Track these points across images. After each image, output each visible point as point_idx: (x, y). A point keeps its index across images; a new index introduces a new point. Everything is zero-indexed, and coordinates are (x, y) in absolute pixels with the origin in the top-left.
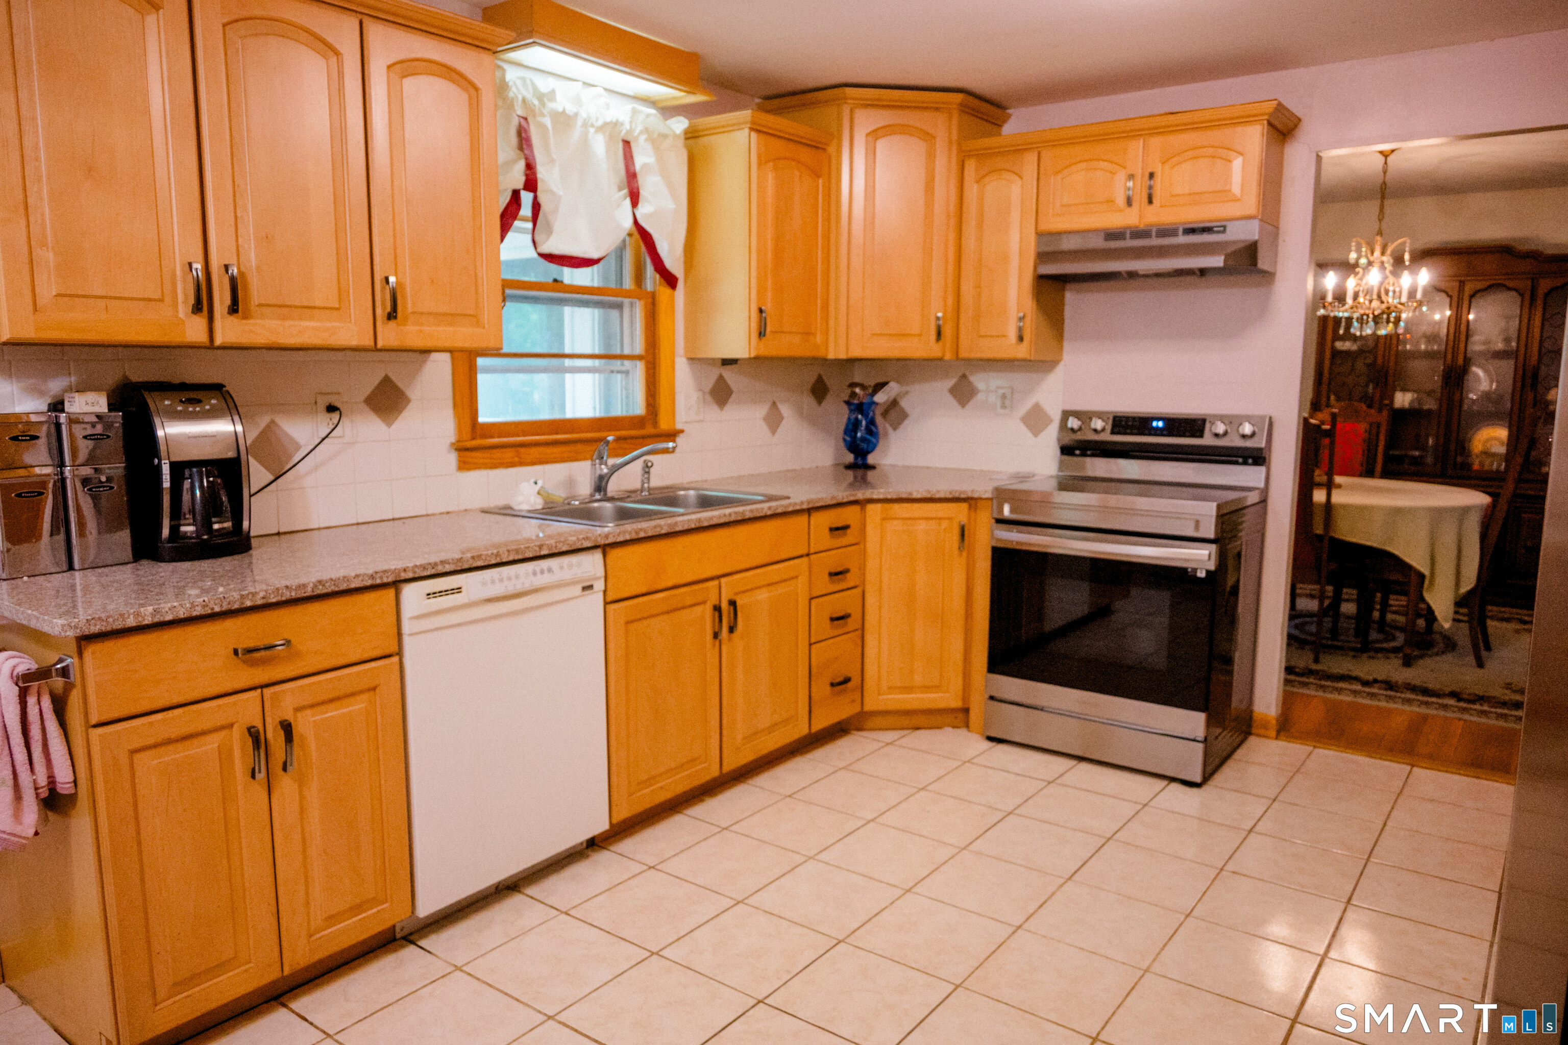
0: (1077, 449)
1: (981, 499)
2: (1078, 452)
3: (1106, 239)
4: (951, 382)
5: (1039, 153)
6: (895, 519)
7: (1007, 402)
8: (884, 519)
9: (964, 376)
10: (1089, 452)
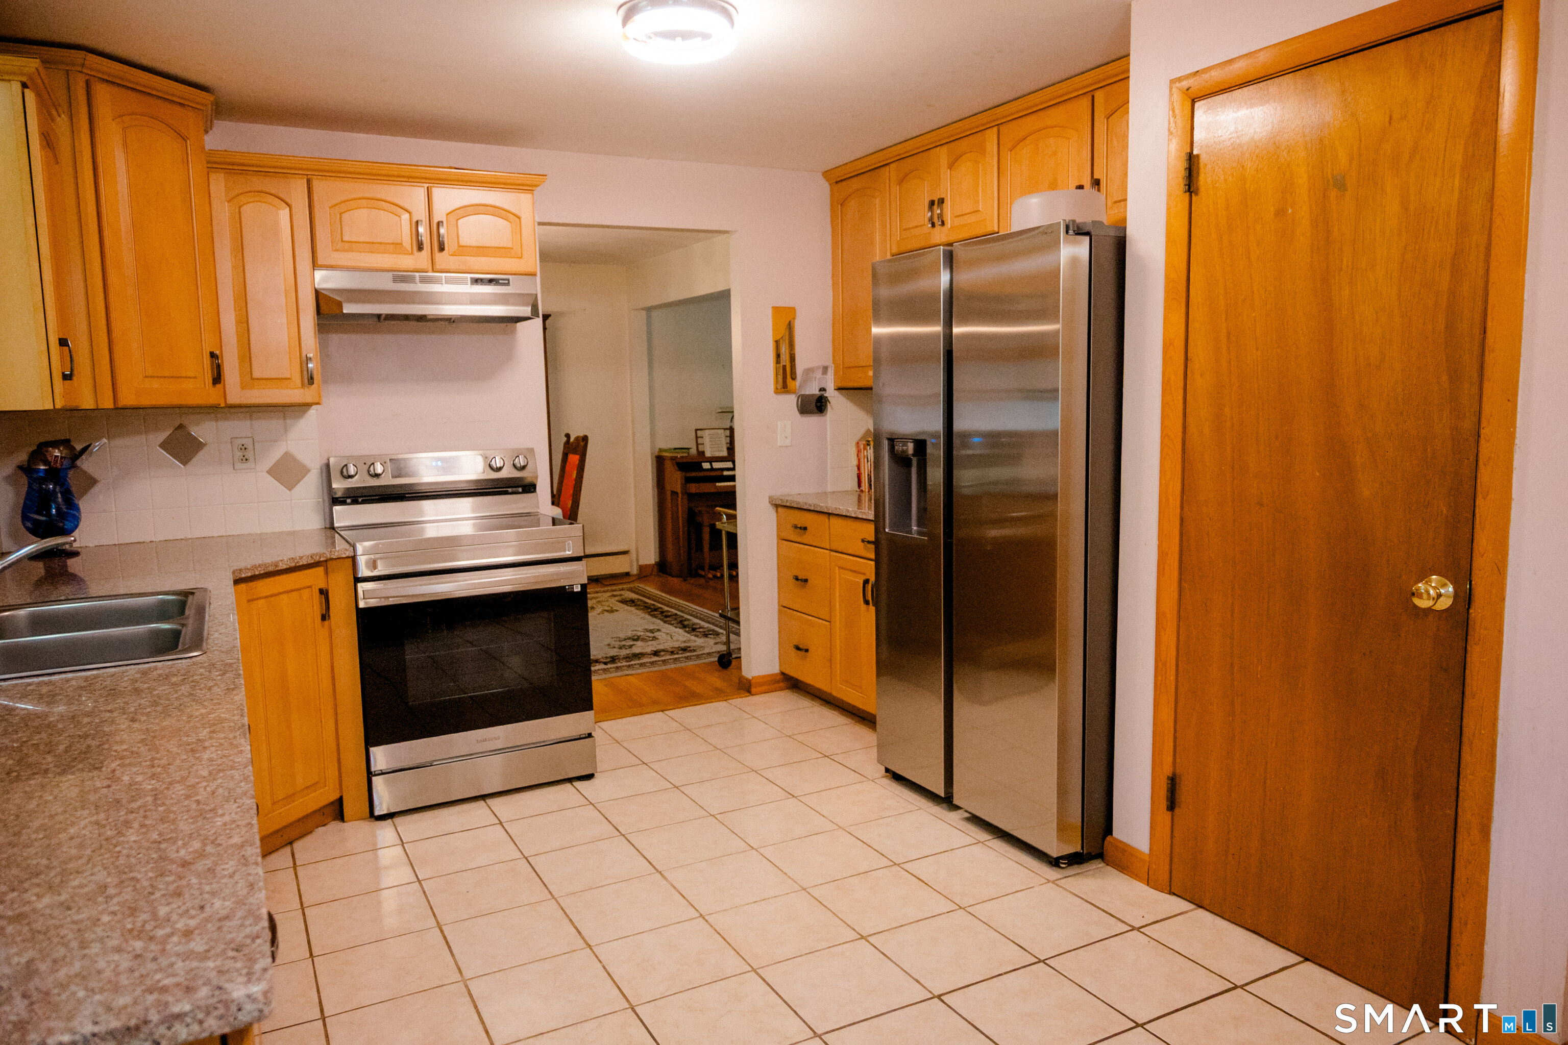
0: (349, 498)
1: (331, 559)
2: (349, 501)
3: (394, 281)
4: (163, 436)
5: (309, 181)
6: (260, 598)
7: (249, 454)
8: (249, 601)
9: (181, 427)
10: (360, 500)
